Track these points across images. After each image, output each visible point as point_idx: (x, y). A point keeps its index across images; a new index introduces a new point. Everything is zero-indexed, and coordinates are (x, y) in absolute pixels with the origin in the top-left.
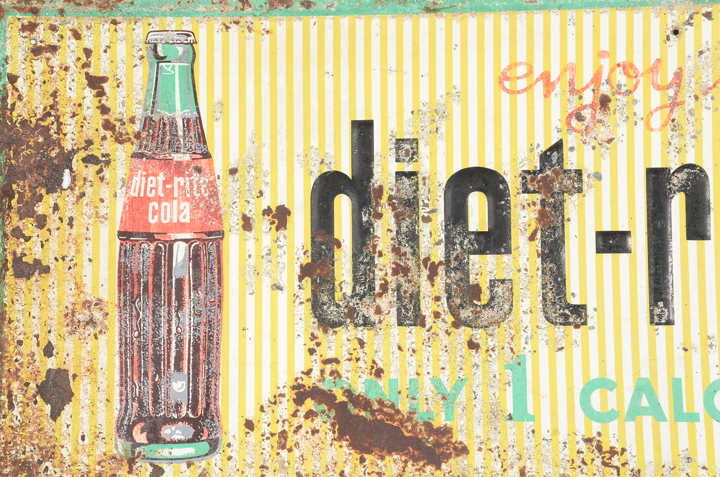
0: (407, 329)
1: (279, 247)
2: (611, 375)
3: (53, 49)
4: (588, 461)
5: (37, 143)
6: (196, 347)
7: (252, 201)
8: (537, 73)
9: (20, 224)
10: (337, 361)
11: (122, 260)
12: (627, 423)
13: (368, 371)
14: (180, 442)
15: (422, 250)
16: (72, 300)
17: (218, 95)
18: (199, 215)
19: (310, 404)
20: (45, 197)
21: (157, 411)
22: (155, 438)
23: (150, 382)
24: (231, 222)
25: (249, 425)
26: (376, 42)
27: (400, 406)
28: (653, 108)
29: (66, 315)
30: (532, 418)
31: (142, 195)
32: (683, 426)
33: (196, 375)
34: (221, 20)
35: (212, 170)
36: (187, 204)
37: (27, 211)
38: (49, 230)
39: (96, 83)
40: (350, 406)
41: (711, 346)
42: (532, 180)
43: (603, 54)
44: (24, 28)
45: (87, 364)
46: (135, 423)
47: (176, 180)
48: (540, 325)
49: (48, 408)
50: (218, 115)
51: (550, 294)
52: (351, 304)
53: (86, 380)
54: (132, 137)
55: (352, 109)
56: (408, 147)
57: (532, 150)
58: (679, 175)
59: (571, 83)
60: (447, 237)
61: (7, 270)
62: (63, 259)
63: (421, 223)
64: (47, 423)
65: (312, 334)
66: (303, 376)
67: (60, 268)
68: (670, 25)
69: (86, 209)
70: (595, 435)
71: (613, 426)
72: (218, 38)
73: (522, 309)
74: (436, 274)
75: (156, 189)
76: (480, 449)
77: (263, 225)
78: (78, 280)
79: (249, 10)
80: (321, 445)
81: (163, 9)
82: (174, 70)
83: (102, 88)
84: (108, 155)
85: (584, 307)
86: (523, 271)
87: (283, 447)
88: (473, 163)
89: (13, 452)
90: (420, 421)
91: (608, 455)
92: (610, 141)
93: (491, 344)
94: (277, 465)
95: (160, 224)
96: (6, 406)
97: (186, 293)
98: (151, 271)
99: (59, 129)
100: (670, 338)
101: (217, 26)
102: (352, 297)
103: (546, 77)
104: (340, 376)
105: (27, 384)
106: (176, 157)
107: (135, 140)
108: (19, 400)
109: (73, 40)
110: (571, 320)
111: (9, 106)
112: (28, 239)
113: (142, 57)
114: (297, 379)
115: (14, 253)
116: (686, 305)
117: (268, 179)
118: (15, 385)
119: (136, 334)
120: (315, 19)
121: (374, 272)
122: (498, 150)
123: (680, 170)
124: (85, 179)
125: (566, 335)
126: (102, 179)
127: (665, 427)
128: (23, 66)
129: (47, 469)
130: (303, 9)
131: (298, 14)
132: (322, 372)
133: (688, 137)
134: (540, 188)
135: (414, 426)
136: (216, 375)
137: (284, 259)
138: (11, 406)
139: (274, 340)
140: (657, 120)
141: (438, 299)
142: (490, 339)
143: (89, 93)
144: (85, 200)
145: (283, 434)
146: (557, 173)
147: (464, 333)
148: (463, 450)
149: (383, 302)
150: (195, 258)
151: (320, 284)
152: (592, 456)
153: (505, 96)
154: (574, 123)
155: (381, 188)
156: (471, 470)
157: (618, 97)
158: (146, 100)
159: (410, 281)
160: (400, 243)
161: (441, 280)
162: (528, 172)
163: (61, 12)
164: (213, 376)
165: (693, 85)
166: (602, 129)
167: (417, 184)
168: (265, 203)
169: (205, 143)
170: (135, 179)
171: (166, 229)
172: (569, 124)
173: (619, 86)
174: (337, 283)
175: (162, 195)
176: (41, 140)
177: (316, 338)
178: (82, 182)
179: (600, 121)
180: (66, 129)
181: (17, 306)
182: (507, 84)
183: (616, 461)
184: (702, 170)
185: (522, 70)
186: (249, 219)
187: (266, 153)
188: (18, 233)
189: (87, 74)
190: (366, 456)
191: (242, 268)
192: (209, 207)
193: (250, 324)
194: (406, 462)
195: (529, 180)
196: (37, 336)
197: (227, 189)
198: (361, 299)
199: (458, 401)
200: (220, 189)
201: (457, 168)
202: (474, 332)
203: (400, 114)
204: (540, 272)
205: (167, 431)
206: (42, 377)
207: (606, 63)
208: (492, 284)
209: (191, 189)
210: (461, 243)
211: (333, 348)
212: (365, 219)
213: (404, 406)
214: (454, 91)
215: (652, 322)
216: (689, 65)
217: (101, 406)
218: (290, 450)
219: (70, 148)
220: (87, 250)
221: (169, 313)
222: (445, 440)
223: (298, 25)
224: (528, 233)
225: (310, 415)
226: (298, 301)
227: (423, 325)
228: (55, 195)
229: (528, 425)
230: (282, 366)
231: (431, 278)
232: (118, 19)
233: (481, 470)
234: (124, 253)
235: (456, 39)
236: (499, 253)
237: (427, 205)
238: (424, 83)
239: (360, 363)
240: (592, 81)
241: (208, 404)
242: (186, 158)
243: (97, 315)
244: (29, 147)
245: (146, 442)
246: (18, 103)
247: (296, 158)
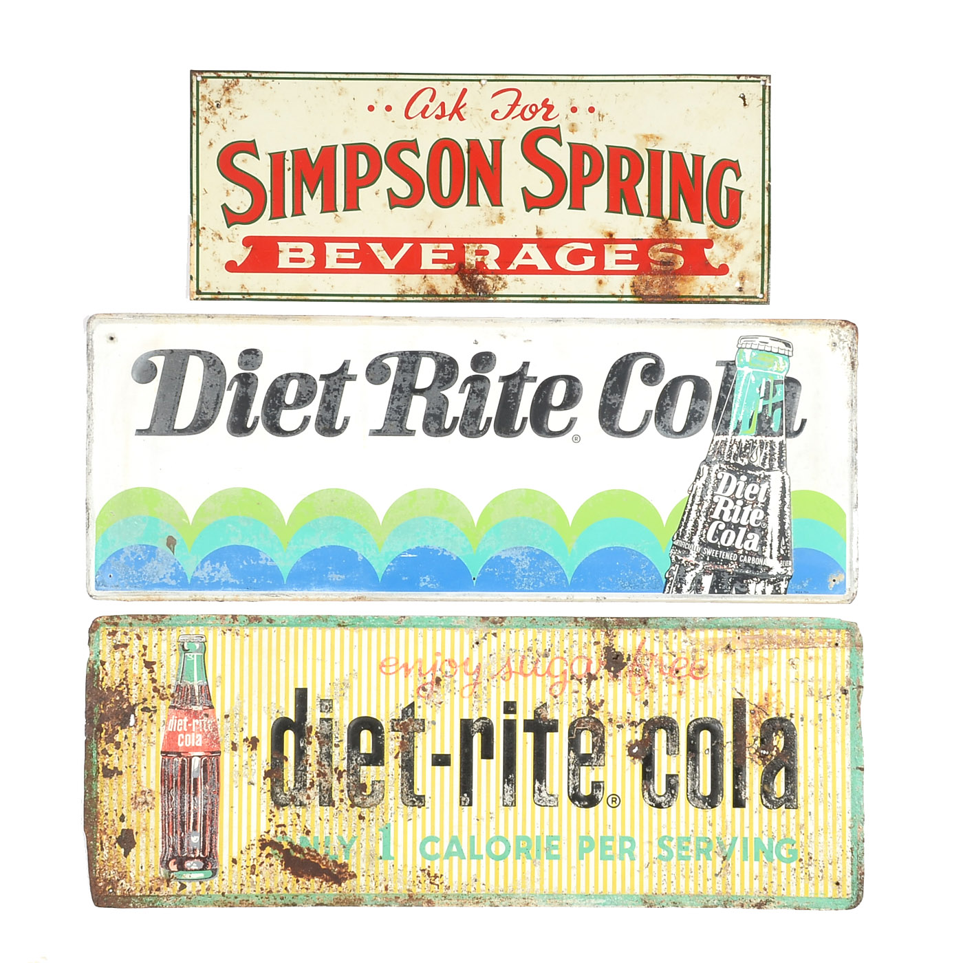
0: (325, 808)
1: (252, 760)
2: (437, 834)
3: (126, 646)
4: (422, 882)
5: (115, 700)
6: (205, 816)
7: (237, 733)
8: (401, 664)
9: (106, 747)
10: (284, 826)
11: (163, 768)
12: (445, 861)
13: (302, 832)
14: (195, 870)
15: (334, 763)
16: (135, 790)
17: (219, 672)
18: (207, 742)
19: (269, 850)
20: (120, 731)
21: (182, 853)
22: (181, 868)
23: (179, 836)
24: (226, 746)
25: (234, 861)
26: (310, 643)
27: (319, 852)
28: (464, 686)
29: (132, 799)
30: (393, 858)
31: (175, 730)
32: (474, 862)
33: (204, 833)
34: (221, 628)
35: (214, 716)
36: (200, 735)
37: (110, 739)
38: (122, 750)
39: (149, 665)
40: (291, 851)
41: (491, 818)
42: (397, 724)
43: (438, 654)
44: (109, 634)
45: (144, 826)
46: (170, 860)
47: (194, 721)
48: (399, 806)
49: (123, 850)
50: (218, 684)
51: (405, 789)
52: (293, 794)
53: (143, 836)
54: (169, 696)
55: (296, 682)
56: (327, 704)
57: (397, 707)
58: (478, 723)
59: (420, 670)
60: (348, 756)
61: (99, 773)
62: (130, 767)
63: (334, 747)
64: (122, 859)
65: (271, 810)
66: (265, 834)
67: (128, 772)
68: (474, 639)
69: (143, 738)
70: (427, 867)
71: (437, 862)
72: (219, 638)
73: (389, 798)
74: (342, 777)
75: (183, 726)
76: (363, 875)
77: (243, 748)
78: (139, 779)
79: (237, 623)
80: (275, 873)
81: (188, 622)
82: (193, 657)
83: (153, 668)
84: (155, 707)
85: (424, 796)
86: (391, 776)
87: (253, 874)
88: (364, 714)
89: (104, 874)
90: (331, 860)
91: (433, 878)
92: (440, 703)
93: (371, 817)
94: (250, 884)
95: (184, 747)
96: (100, 848)
97: (199, 786)
98: (179, 774)
99: (128, 692)
100: (470, 813)
101: (219, 632)
102: (294, 789)
103: (406, 666)
104: (286, 834)
105: (111, 837)
106: (194, 708)
107: (171, 698)
108: (107, 845)
109: (137, 640)
110: (416, 804)
111: (101, 679)
112: (110, 756)
113: (176, 650)
114: (261, 836)
115: (103, 764)
116: (479, 795)
117: (247, 721)
118: (104, 837)
119: (171, 809)
120: (275, 628)
121: (306, 775)
122: (378, 707)
123: (478, 721)
124: (142, 721)
125: (413, 812)
126: (152, 721)
127: (464, 862)
128: (109, 656)
129: (122, 884)
130: (268, 623)
131: (265, 626)
132: (276, 832)
133: (483, 702)
134: (401, 729)
135: (327, 863)
136: (216, 833)
137: (255, 767)
138: (102, 849)
139: (249, 813)
140: (466, 692)
141: (342, 791)
142: (371, 814)
143: (146, 671)
144: (142, 733)
145: (253, 867)
146: (410, 720)
147: (357, 810)
148: (355, 876)
149: (311, 793)
150: (205, 766)
151: (276, 782)
152: (425, 879)
153: (383, 676)
154: (421, 692)
155: (311, 727)
156: (358, 887)
157: (445, 678)
158: (177, 675)
159: (326, 781)
160: (321, 759)
161: (344, 781)
162: (395, 720)
163: (131, 624)
164: (214, 833)
165: (486, 673)
166: (437, 696)
167: (332, 725)
168: (245, 735)
169: (211, 700)
170: (171, 720)
171: (187, 750)
172: (418, 692)
173: (446, 672)
174: (285, 782)
175: (186, 730)
176: (118, 698)
177: (273, 812)
178: (141, 723)
179: (435, 692)
180: (132, 692)
181: (105, 794)
182: (384, 669)
183: (437, 881)
184: (490, 720)
185: (392, 662)
186: (235, 744)
187: (246, 706)
188: (105, 752)
189: (144, 660)
190: (299, 879)
191: (231, 774)
192: (213, 737)
193: (236, 804)
194: (322, 882)
195: (396, 724)
196: (116, 810)
197: (223, 726)
198: (298, 791)
199: (352, 849)
200: (219, 727)
201: (355, 716)
202: (362, 810)
203: (323, 685)
204: (400, 777)
205: (188, 864)
206: (119, 834)
207: (439, 659)
208: (373, 784)
209: (203, 726)
210: (356, 760)
211: (282, 818)
212: (302, 745)
213: (321, 852)
214: (354, 672)
215: (461, 804)
216: (484, 662)
217: (151, 850)
218: (257, 875)
219: (134, 703)
220: (143, 761)
221: (190, 798)
222: (344, 870)
223: (265, 632)
224: (394, 755)
225: (268, 856)
226: (263, 791)
227: (334, 806)
228: (126, 730)
229: (390, 862)
230: (254, 828)
231: (339, 779)
232: (162, 628)
233: (364, 887)
234: (164, 764)
235: (356, 642)
236: (378, 765)
237: (337, 738)
238: (337, 667)
239: (298, 827)
240: (431, 669)
241: (211, 849)
242: (200, 708)
243: (149, 799)
244: (111, 702)
245: (176, 870)
246: (106, 677)
247: (263, 709)
